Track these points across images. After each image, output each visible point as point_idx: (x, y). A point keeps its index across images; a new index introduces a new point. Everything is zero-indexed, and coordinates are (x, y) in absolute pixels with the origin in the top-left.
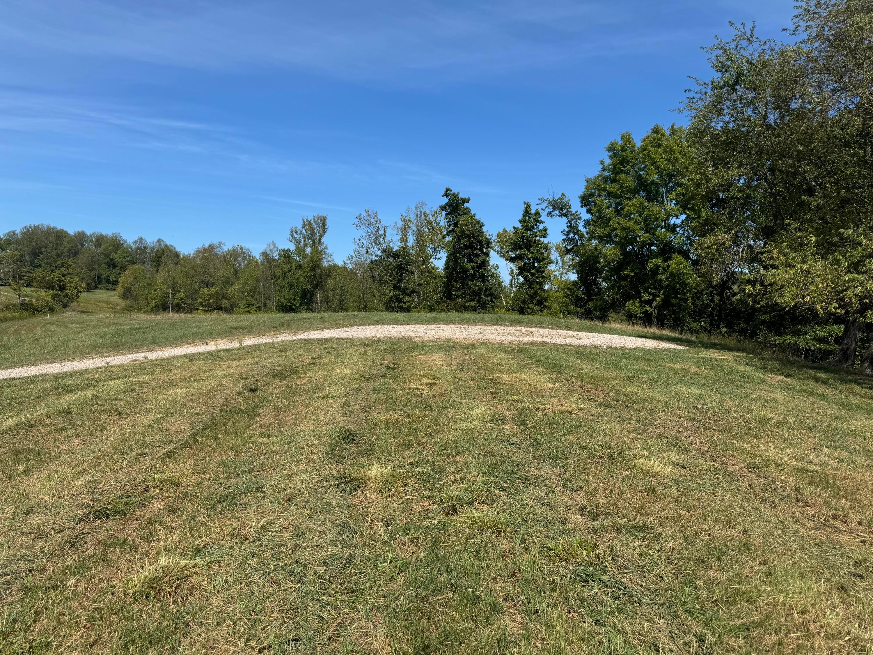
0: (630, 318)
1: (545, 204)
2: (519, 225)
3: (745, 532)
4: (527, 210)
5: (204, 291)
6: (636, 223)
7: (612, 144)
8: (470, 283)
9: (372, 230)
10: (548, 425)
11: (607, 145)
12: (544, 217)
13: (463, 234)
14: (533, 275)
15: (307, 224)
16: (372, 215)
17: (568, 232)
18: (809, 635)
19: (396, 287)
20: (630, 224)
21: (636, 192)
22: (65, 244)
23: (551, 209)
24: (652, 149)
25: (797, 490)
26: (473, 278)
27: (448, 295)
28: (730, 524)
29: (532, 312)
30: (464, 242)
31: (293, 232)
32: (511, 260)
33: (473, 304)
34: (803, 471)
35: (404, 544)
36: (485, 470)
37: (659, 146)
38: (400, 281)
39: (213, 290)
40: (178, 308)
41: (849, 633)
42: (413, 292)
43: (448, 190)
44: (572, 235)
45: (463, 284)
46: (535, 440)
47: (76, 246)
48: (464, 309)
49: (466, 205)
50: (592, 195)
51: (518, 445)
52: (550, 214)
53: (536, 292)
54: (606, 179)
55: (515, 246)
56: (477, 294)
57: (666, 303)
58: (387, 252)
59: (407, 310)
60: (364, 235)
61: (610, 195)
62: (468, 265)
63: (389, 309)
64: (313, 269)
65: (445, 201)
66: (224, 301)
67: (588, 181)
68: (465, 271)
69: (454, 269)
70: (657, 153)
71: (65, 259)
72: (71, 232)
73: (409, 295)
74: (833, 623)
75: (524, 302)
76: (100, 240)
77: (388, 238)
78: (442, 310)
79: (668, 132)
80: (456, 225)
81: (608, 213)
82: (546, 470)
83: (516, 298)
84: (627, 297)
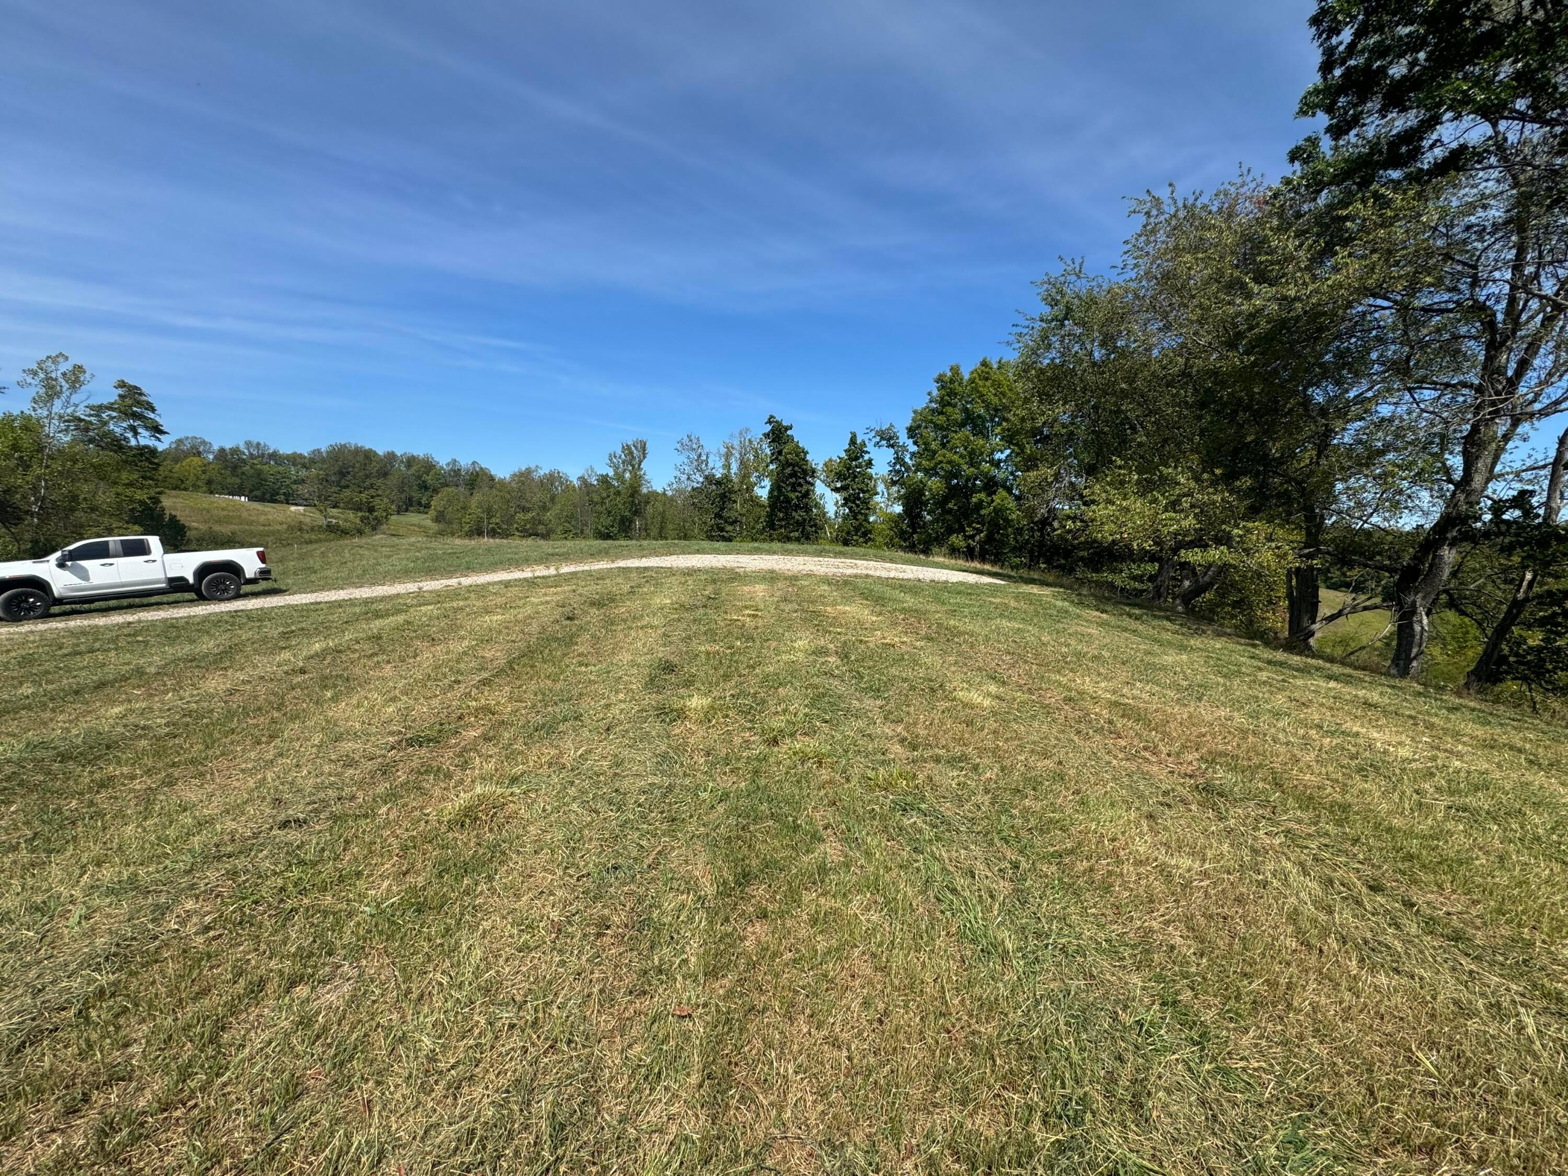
0: (954, 552)
1: (873, 434)
2: (843, 455)
3: (1060, 763)
4: (853, 441)
5: (520, 516)
6: (962, 456)
7: (940, 375)
8: (794, 514)
9: (694, 456)
10: (871, 658)
11: (936, 376)
12: (870, 447)
13: (788, 464)
14: (858, 506)
15: (627, 449)
16: (695, 441)
17: (895, 464)
18: (1119, 862)
19: (718, 516)
20: (956, 457)
21: (963, 425)
22: (374, 464)
23: (878, 439)
24: (981, 383)
25: (1110, 722)
26: (797, 507)
27: (771, 525)
28: (1046, 755)
29: (857, 544)
30: (788, 470)
31: (612, 456)
32: (836, 490)
33: (796, 534)
34: (1116, 704)
35: (725, 774)
36: (806, 702)
37: (987, 379)
38: (722, 509)
39: (529, 515)
40: (493, 533)
41: (1156, 860)
42: (735, 522)
43: (772, 417)
44: (898, 467)
45: (786, 514)
46: (858, 672)
47: (385, 466)
48: (788, 539)
49: (789, 432)
50: (919, 427)
51: (841, 678)
52: (877, 444)
53: (861, 525)
54: (933, 411)
55: (840, 476)
56: (801, 524)
57: (989, 539)
58: (709, 479)
59: (730, 540)
60: (686, 460)
61: (937, 427)
62: (792, 495)
63: (711, 538)
64: (632, 496)
65: (768, 428)
66: (540, 527)
67: (915, 412)
68: (788, 501)
69: (778, 498)
70: (984, 386)
71: (373, 480)
72: (381, 452)
73: (731, 524)
74: (1142, 850)
75: (848, 533)
76: (411, 461)
77: (711, 465)
78: (764, 540)
79: (995, 366)
80: (780, 453)
81: (934, 446)
82: (869, 703)
83: (840, 530)
84: (950, 531)
